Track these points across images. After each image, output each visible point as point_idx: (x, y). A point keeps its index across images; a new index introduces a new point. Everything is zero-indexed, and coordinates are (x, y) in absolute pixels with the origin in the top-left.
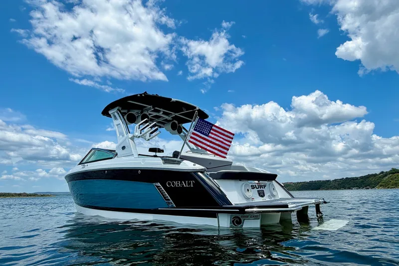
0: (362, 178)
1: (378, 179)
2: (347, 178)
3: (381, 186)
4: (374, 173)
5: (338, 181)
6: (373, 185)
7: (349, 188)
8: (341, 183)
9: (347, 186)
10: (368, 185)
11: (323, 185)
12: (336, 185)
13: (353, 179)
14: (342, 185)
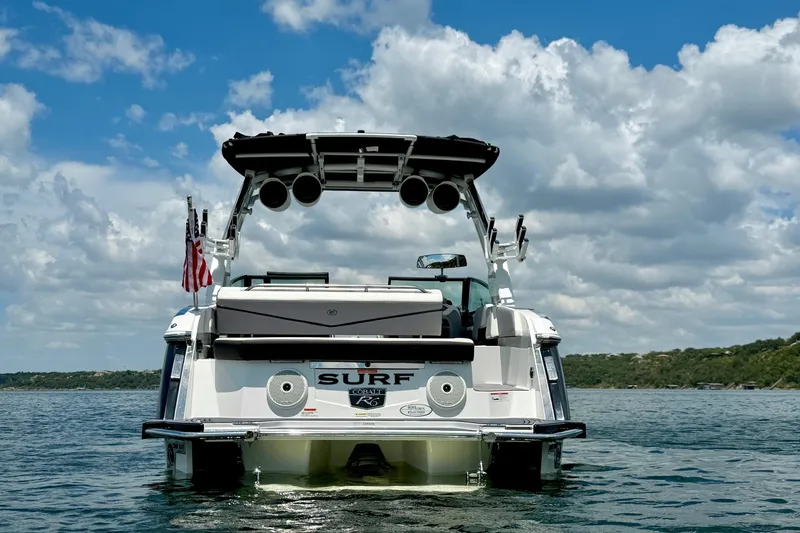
0: (737, 351)
1: (783, 359)
2: (689, 350)
3: (790, 379)
4: (774, 337)
5: (661, 361)
6: (767, 377)
7: (694, 384)
8: (669, 365)
9: (689, 375)
10: (754, 377)
11: (611, 371)
12: (654, 372)
13: (709, 354)
14: (674, 373)
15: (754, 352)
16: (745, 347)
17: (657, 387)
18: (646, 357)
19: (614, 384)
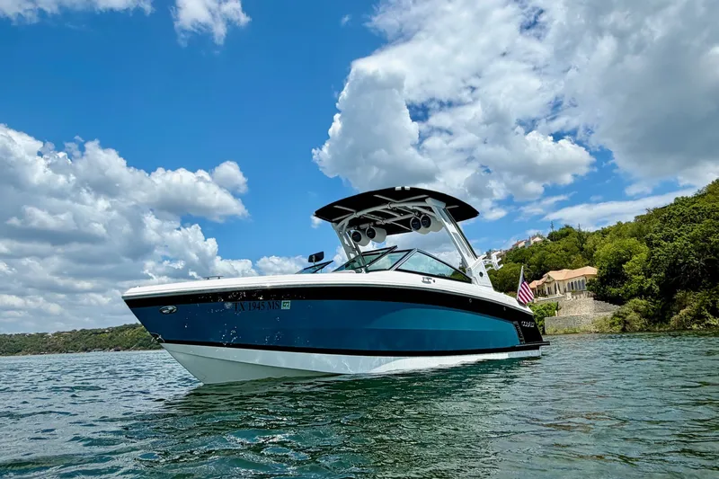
0: (112, 330)
2: (83, 330)
3: (140, 345)
5: (65, 337)
6: (128, 344)
7: (85, 350)
8: (70, 339)
9: (82, 345)
10: (120, 345)
11: (29, 344)
12: (59, 344)
13: (96, 332)
14: (72, 344)
15: (122, 331)
16: (117, 328)
17: (61, 352)
18: (55, 335)
19: (30, 352)
